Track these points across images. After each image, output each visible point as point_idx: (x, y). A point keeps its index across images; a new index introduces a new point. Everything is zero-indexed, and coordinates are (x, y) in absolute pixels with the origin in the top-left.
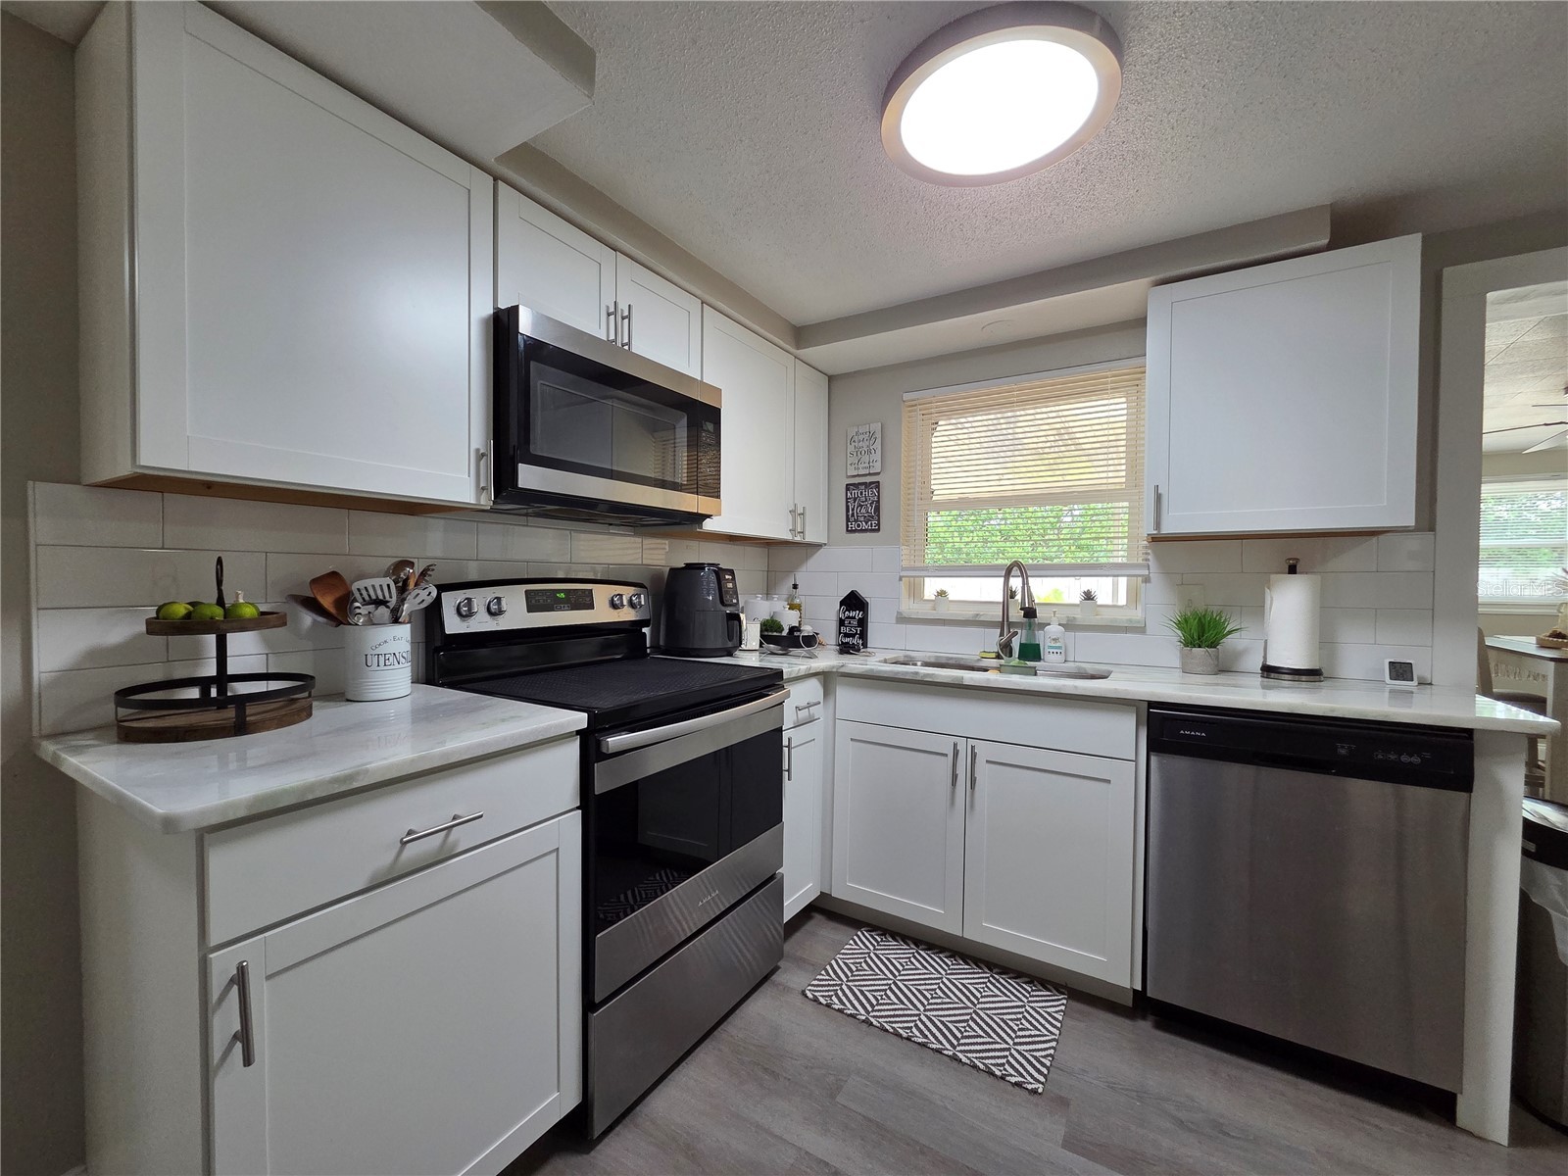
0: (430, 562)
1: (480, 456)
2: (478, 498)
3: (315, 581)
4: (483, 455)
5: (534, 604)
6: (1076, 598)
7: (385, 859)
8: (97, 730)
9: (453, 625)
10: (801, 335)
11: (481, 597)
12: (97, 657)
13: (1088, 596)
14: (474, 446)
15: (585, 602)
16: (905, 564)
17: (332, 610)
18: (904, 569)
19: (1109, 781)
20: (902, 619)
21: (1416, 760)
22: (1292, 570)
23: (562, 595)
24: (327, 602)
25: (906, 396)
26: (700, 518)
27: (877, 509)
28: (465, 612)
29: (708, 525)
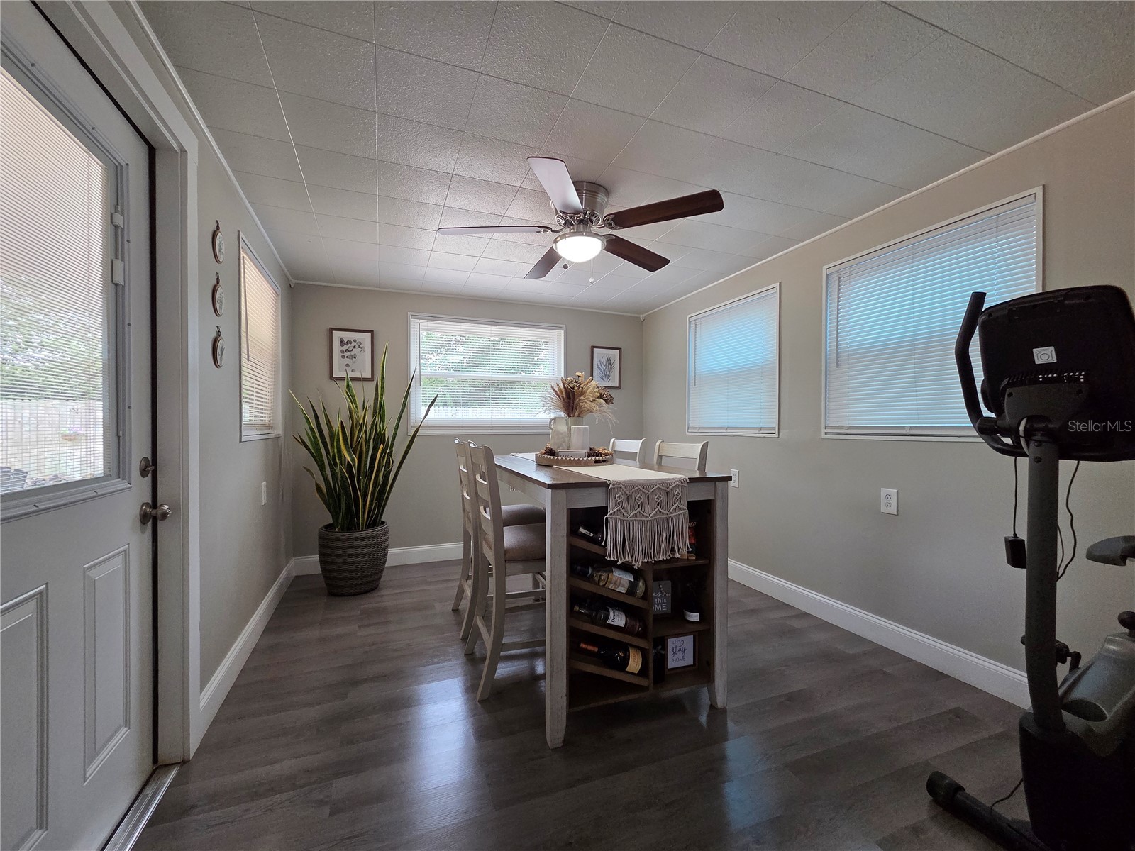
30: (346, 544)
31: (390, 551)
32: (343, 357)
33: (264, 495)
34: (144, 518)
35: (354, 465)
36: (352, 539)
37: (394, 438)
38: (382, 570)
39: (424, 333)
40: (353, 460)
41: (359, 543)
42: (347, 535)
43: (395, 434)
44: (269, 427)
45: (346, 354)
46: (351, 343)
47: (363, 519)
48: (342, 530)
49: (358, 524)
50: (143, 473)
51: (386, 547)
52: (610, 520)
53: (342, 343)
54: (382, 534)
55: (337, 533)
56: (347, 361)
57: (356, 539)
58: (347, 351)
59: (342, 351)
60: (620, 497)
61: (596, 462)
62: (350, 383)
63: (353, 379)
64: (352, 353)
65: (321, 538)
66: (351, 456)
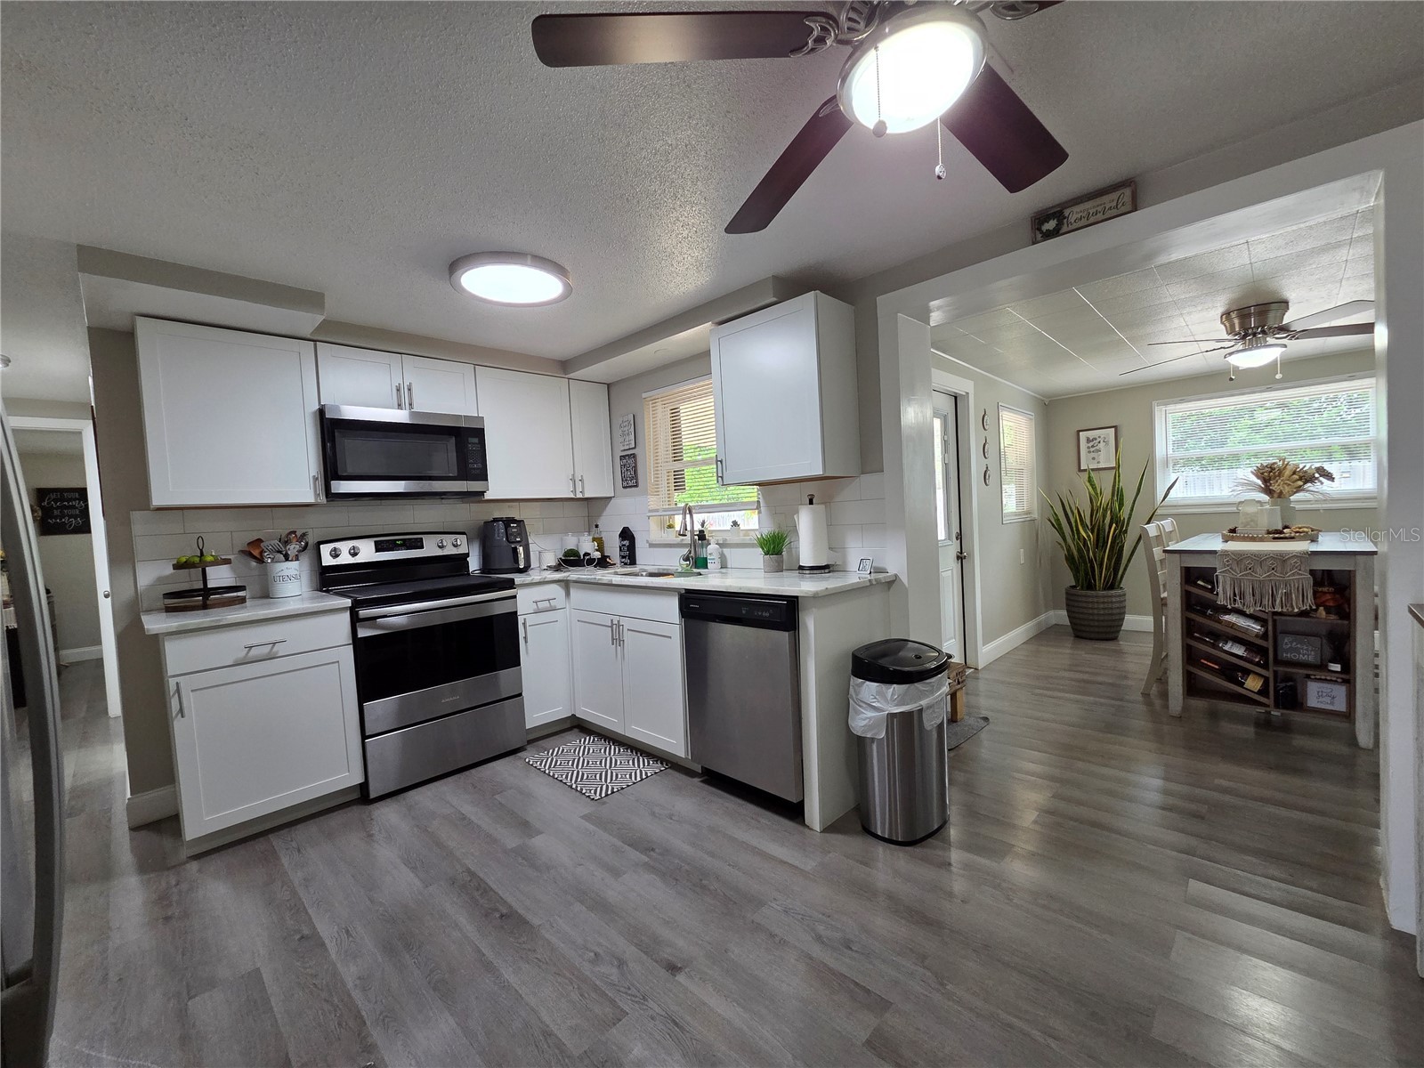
0: (304, 531)
1: (316, 479)
2: (316, 499)
3: (249, 544)
4: (317, 479)
5: (380, 547)
6: (728, 526)
7: (242, 654)
8: (158, 610)
9: (327, 561)
10: (564, 366)
11: (344, 547)
12: (161, 580)
13: (735, 524)
14: (312, 475)
15: (418, 545)
16: (652, 507)
17: (258, 556)
18: (650, 511)
19: (670, 637)
20: (652, 545)
21: (767, 614)
22: (811, 502)
23: (399, 542)
24: (256, 553)
25: (644, 395)
26: (482, 493)
27: (635, 472)
28: (335, 554)
29: (488, 496)
30: (1084, 599)
31: (1127, 617)
32: (1089, 452)
33: (1022, 557)
34: (958, 558)
35: (1090, 540)
36: (1089, 596)
37: (1129, 518)
38: (1118, 632)
39: (1169, 416)
40: (1089, 536)
41: (1095, 600)
42: (1084, 592)
43: (1130, 515)
44: (1028, 513)
45: (1092, 449)
46: (1096, 439)
47: (1099, 583)
48: (1082, 589)
49: (1096, 585)
50: (957, 539)
51: (1124, 613)
52: (1220, 577)
53: (1088, 440)
54: (1120, 596)
55: (1078, 591)
56: (1092, 455)
57: (1092, 597)
58: (1093, 446)
59: (1088, 448)
60: (1228, 561)
61: (1274, 538)
62: (1092, 474)
63: (1093, 470)
64: (1097, 448)
65: (1067, 593)
66: (1086, 533)
